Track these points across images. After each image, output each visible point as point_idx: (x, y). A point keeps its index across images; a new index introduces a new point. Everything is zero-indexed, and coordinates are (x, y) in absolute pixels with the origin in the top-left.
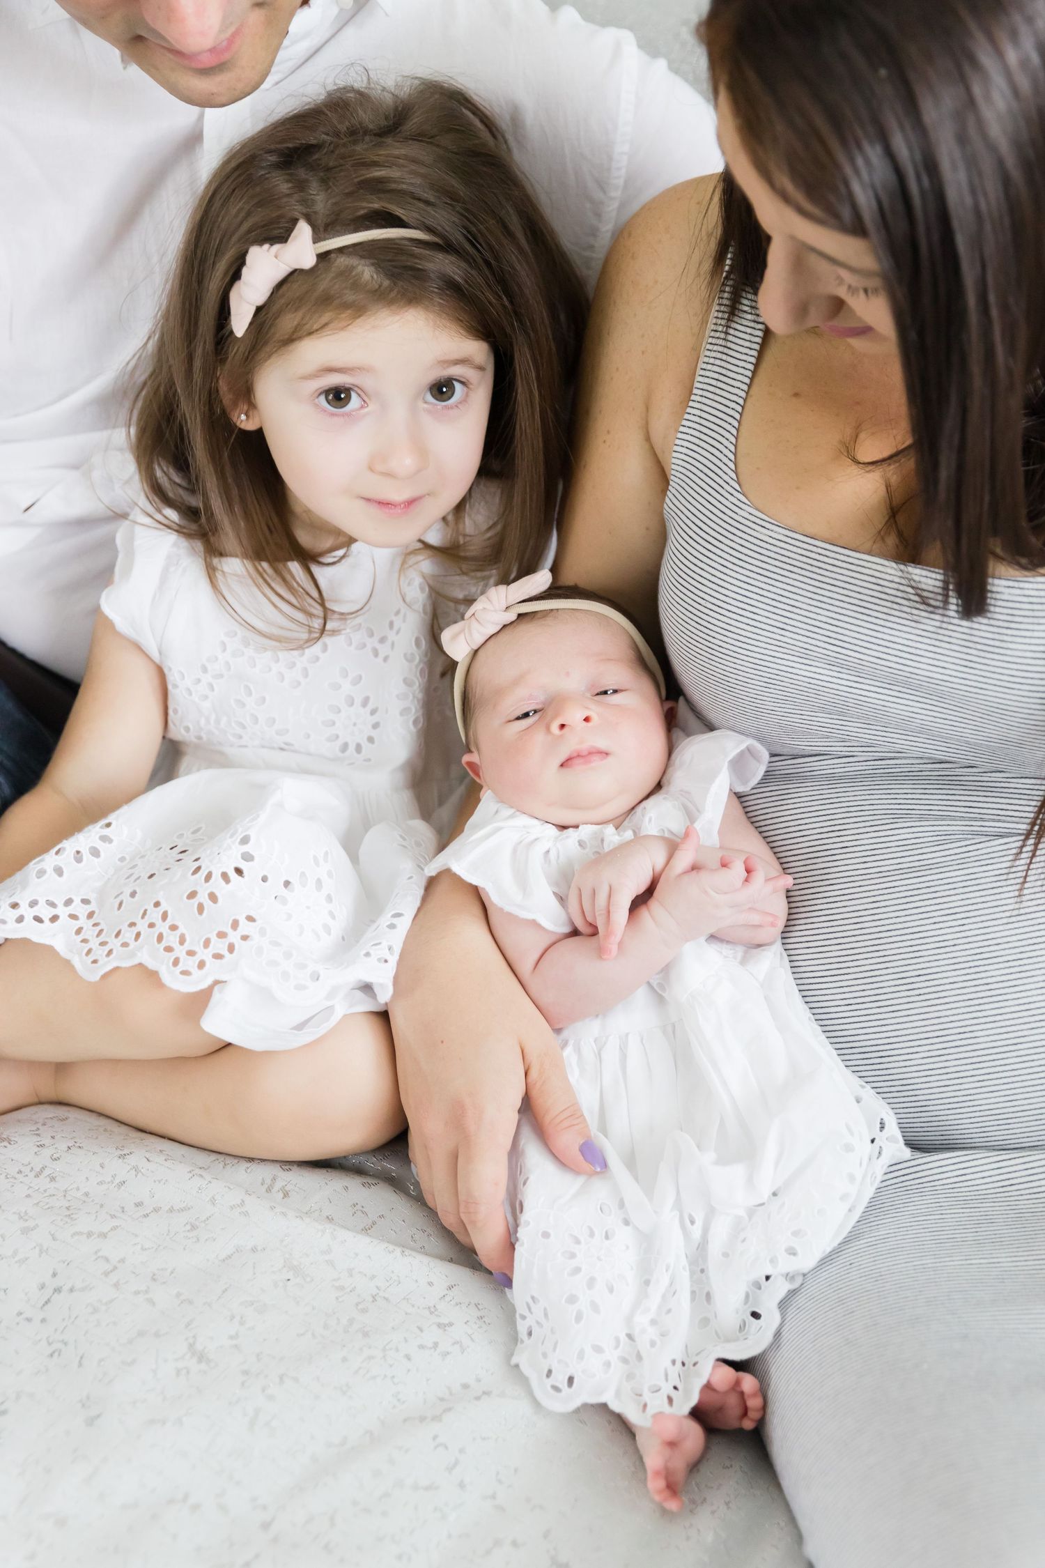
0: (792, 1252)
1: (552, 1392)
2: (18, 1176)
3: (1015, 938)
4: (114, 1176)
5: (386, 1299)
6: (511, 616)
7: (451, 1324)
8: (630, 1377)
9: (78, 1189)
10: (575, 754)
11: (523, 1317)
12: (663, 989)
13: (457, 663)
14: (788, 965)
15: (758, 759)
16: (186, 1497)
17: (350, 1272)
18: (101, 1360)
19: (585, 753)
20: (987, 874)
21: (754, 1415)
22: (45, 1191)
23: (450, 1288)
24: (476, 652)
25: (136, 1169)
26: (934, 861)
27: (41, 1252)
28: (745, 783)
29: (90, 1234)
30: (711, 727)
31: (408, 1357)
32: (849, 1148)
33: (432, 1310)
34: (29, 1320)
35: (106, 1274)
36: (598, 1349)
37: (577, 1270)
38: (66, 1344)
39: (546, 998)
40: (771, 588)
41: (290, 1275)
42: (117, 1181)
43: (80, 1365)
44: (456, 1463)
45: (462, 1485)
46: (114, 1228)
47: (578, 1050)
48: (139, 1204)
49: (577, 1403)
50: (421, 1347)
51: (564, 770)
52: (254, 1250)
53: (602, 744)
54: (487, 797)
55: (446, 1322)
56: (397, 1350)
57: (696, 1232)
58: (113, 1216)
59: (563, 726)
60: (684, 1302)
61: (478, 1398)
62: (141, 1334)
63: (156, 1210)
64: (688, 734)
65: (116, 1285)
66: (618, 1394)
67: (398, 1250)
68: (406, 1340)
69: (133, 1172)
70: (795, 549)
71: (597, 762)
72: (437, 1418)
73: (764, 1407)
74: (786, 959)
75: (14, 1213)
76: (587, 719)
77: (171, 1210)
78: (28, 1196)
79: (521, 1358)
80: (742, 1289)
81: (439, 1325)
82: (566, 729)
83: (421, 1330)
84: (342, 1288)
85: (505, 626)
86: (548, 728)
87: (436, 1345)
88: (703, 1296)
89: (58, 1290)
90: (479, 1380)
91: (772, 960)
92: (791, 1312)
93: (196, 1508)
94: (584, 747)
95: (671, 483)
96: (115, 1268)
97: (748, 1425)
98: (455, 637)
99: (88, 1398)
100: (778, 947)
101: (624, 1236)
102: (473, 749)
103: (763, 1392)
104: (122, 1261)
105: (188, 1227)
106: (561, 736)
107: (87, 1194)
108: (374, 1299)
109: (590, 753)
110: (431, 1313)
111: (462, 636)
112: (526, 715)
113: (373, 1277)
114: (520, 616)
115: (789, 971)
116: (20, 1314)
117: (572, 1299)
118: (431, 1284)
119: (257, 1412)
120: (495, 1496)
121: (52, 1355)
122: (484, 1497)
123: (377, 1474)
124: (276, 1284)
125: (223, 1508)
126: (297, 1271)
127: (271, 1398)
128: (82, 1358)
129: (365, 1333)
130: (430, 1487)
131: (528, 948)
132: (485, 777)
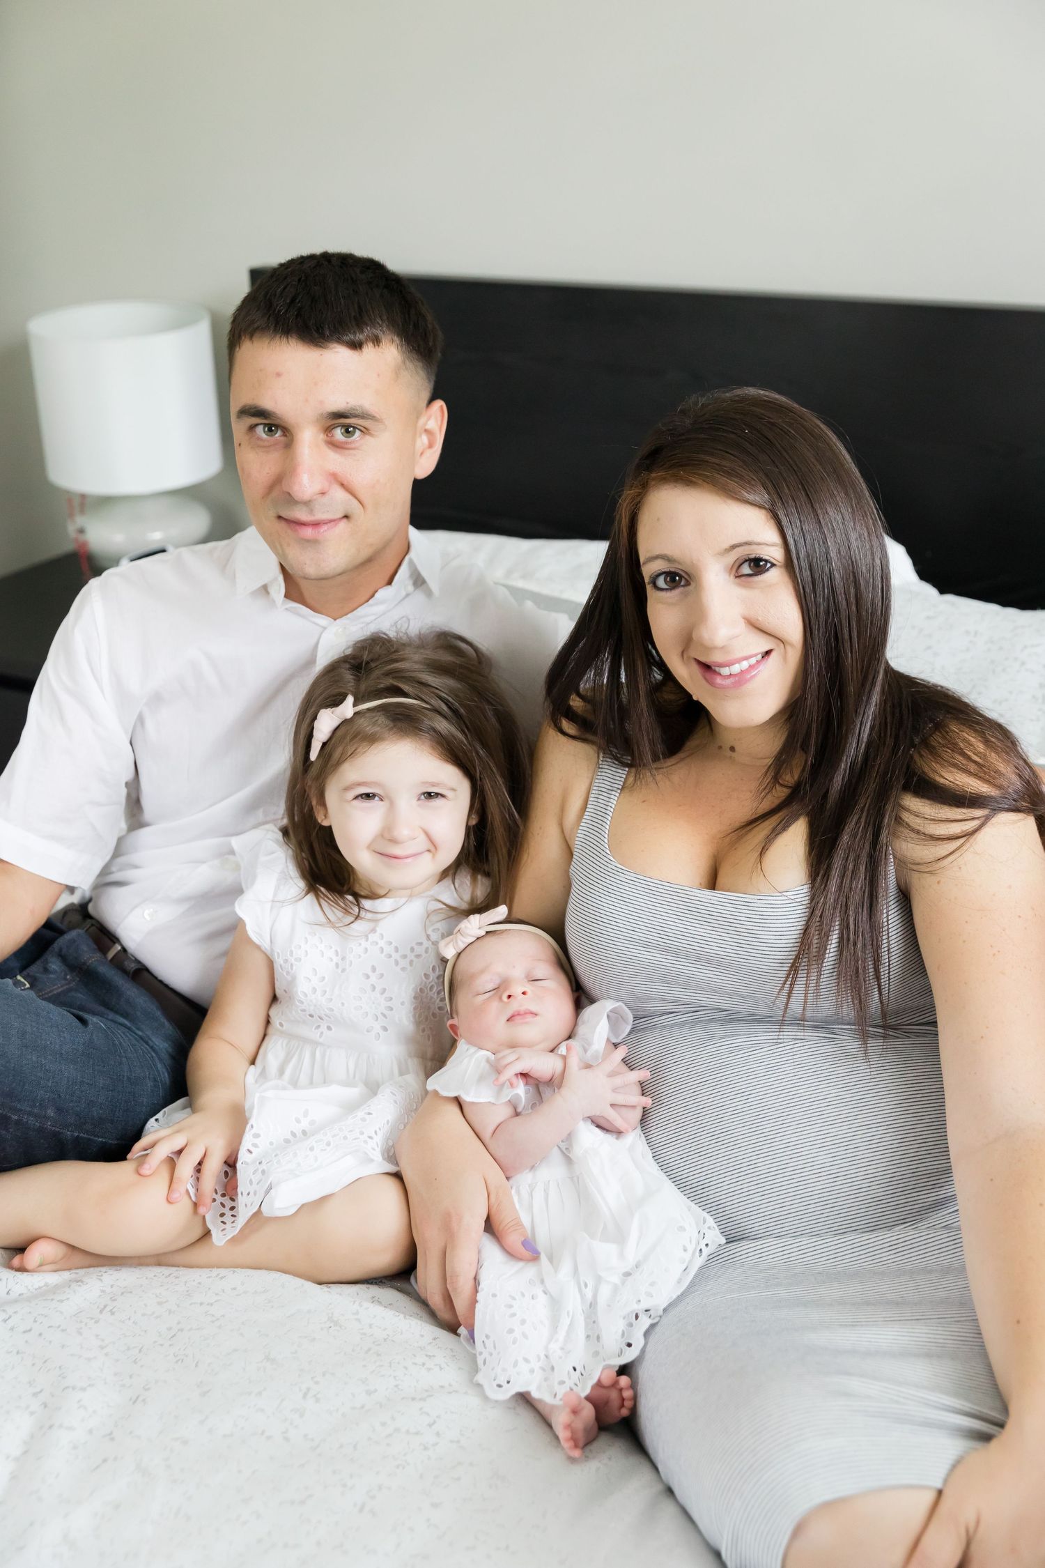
0: (650, 1295)
1: (498, 1388)
2: (154, 1278)
5: (393, 1341)
6: (482, 934)
7: (434, 1356)
8: (546, 1379)
9: (194, 1281)
10: (516, 1013)
11: (481, 1353)
12: (570, 1152)
13: (448, 959)
14: (644, 1140)
15: (627, 1017)
16: (263, 1433)
17: (370, 1326)
18: (209, 1365)
19: (522, 1012)
20: (760, 1068)
21: (628, 1404)
23: (434, 1339)
24: (460, 954)
26: (729, 1063)
27: (170, 1313)
28: (617, 1037)
29: (201, 1304)
31: (406, 1368)
32: (682, 1229)
34: (162, 1345)
36: (526, 1360)
37: (514, 1315)
38: (187, 1356)
39: (499, 1153)
41: (332, 1325)
42: (220, 1276)
43: (196, 1366)
44: (435, 1422)
45: (438, 1434)
47: (518, 1192)
49: (513, 1392)
50: (415, 1364)
51: (509, 1023)
53: (533, 1008)
54: (462, 1046)
55: (431, 1355)
57: (589, 1293)
58: (216, 1294)
59: (510, 996)
61: (450, 1393)
62: (235, 1350)
63: (245, 1292)
65: (219, 1327)
66: (539, 1388)
67: (402, 1316)
68: (404, 1359)
70: (640, 885)
71: (529, 1018)
72: (423, 1399)
73: (635, 1398)
76: (524, 994)
80: (621, 1325)
81: (427, 1355)
82: (511, 998)
83: (415, 1356)
84: (365, 1334)
85: (479, 938)
86: (500, 998)
87: (424, 1364)
88: (594, 1337)
89: (181, 1330)
90: (450, 1385)
91: (634, 1137)
93: (269, 1438)
94: (522, 1009)
95: (575, 857)
96: (218, 1319)
97: (625, 1412)
98: (447, 945)
99: (202, 1382)
100: (639, 1130)
101: (542, 1298)
102: (455, 1016)
103: (633, 1386)
104: (223, 1316)
106: (508, 1003)
107: (200, 1283)
108: (385, 1340)
109: (526, 1013)
111: (451, 944)
112: (488, 992)
113: (385, 1329)
114: (489, 932)
116: (155, 1342)
117: (511, 1331)
118: (422, 1336)
119: (308, 1389)
120: (458, 1442)
121: (177, 1362)
122: (452, 1442)
123: (383, 1424)
124: (322, 1329)
125: (287, 1439)
126: (336, 1323)
127: (317, 1383)
128: (197, 1362)
129: (379, 1355)
130: (417, 1433)
131: (488, 1124)
132: (460, 1031)
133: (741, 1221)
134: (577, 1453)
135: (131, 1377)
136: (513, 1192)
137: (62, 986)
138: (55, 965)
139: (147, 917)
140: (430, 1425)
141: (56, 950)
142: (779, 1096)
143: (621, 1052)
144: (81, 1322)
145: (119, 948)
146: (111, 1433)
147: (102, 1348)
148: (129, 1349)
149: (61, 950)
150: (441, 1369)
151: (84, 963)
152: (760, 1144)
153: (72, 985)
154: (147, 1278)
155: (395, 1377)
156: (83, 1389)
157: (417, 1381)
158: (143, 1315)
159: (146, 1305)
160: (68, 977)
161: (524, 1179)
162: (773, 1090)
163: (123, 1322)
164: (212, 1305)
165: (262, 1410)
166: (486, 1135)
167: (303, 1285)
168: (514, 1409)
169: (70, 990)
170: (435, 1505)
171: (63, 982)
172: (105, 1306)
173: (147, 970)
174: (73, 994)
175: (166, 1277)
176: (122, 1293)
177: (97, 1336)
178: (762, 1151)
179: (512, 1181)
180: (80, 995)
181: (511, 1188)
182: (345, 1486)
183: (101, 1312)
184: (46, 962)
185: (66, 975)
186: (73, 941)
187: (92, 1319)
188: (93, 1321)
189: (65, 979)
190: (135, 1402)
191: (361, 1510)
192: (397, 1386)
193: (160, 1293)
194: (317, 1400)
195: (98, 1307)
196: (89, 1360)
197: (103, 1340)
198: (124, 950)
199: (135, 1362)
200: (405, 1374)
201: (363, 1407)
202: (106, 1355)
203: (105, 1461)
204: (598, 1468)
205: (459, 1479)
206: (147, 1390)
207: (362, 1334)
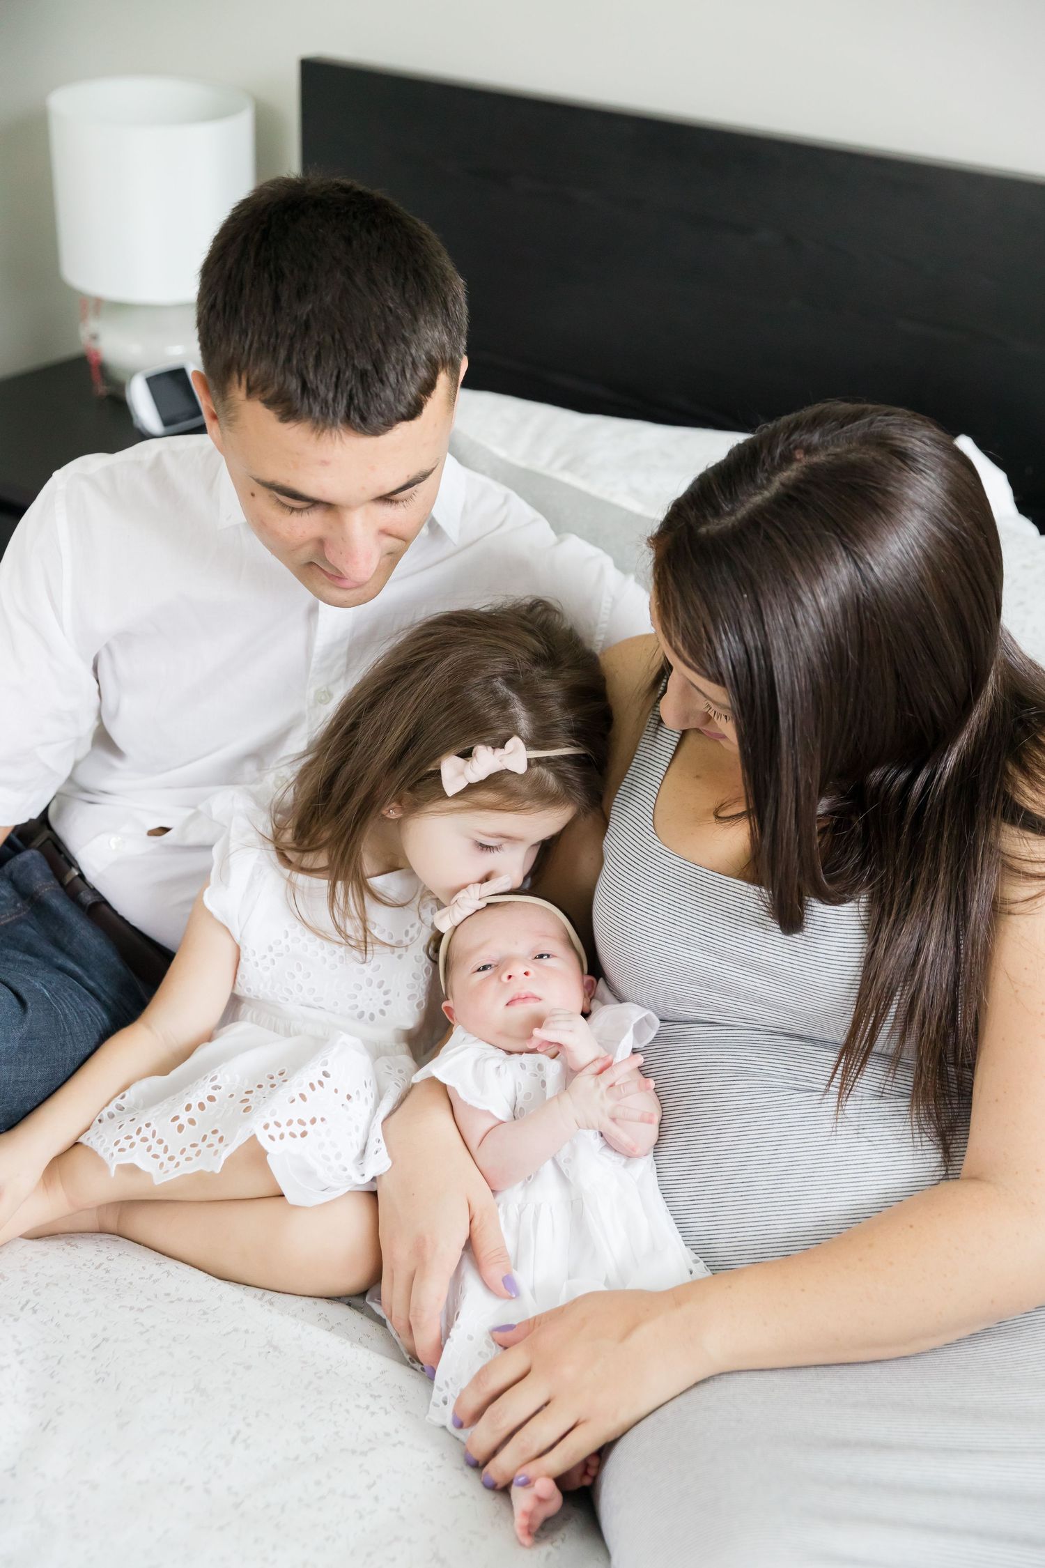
5: (336, 1373)
6: (484, 905)
9: (125, 1279)
10: (518, 997)
13: (443, 934)
14: (655, 1171)
15: (651, 1025)
16: (183, 1481)
17: (313, 1353)
18: (133, 1387)
19: (524, 997)
22: (102, 1278)
23: (383, 1373)
24: (457, 927)
25: (169, 1273)
27: (96, 1314)
28: (640, 1042)
29: (132, 1308)
30: (621, 999)
31: (347, 1411)
33: (368, 1386)
34: (84, 1357)
35: (142, 1333)
38: (108, 1375)
39: (488, 1166)
41: (270, 1350)
43: (118, 1389)
46: (149, 1307)
48: (168, 1295)
50: (358, 1406)
51: (509, 1007)
52: (247, 1331)
53: (537, 992)
54: (458, 1033)
55: (377, 1394)
56: (340, 1405)
58: (149, 1299)
59: (510, 977)
61: (395, 1444)
62: (162, 1373)
63: (179, 1299)
64: (604, 1003)
65: (148, 1341)
68: (347, 1401)
69: (166, 1274)
70: (686, 872)
71: (531, 1003)
72: (364, 1454)
74: (655, 1167)
75: (80, 1289)
76: (526, 974)
77: (190, 1301)
78: (90, 1280)
81: (372, 1395)
82: (512, 979)
83: (359, 1396)
85: (477, 911)
86: (500, 978)
87: (368, 1407)
89: (106, 1340)
90: (396, 1434)
91: (645, 1167)
93: (189, 1488)
94: (525, 992)
95: (609, 827)
96: (148, 1330)
98: (441, 917)
99: (121, 1411)
100: (650, 1157)
102: (449, 997)
104: (153, 1327)
105: (202, 1312)
106: (509, 983)
107: (131, 1283)
108: (328, 1372)
109: (528, 997)
110: (367, 1387)
111: (448, 916)
112: (485, 968)
113: (328, 1359)
114: (489, 905)
115: (656, 1175)
116: (76, 1352)
118: (369, 1369)
119: (238, 1432)
120: (398, 1510)
121: (98, 1381)
122: (391, 1509)
123: (318, 1483)
124: (260, 1354)
125: (207, 1491)
126: (275, 1348)
127: (249, 1425)
128: (119, 1385)
129: (320, 1393)
130: (354, 1497)
131: (476, 1130)
132: (457, 1014)
134: (527, 1541)
135: (44, 1395)
136: (500, 1210)
137: (11, 916)
138: (5, 890)
139: (114, 847)
140: (370, 1487)
141: (7, 873)
143: (640, 1059)
145: (77, 873)
146: (13, 1468)
147: (18, 1352)
148: (47, 1358)
149: (11, 873)
150: (386, 1413)
151: (36, 893)
153: (22, 915)
154: (75, 1267)
155: (335, 1423)
157: (360, 1427)
158: (67, 1315)
159: (71, 1303)
160: (18, 905)
161: (514, 1196)
163: (45, 1323)
164: (144, 1311)
165: (184, 1453)
166: (473, 1145)
167: (242, 1300)
169: (20, 921)
171: (12, 910)
172: (27, 1302)
173: (106, 903)
174: (22, 927)
175: (97, 1268)
176: (47, 1285)
179: (499, 1198)
180: (29, 930)
181: (498, 1205)
183: (22, 1309)
185: (16, 902)
186: (25, 865)
187: (11, 1315)
188: (12, 1319)
189: (15, 906)
190: (44, 1429)
192: (337, 1433)
193: (88, 1290)
194: (247, 1446)
195: (19, 1303)
197: (20, 1343)
199: (52, 1376)
200: (347, 1420)
201: (297, 1458)
202: (21, 1362)
204: (549, 1555)
205: (393, 1560)
206: (60, 1414)
207: (304, 1362)
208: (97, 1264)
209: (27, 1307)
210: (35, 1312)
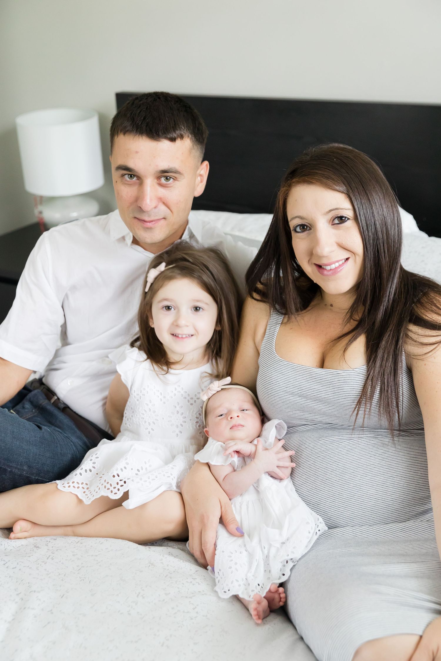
0: (293, 552)
1: (224, 593)
3: (352, 467)
4: (100, 542)
5: (178, 572)
6: (220, 389)
7: (196, 579)
8: (246, 589)
9: (89, 545)
10: (234, 425)
11: (217, 578)
12: (258, 488)
13: (204, 402)
15: (284, 428)
16: (119, 611)
17: (168, 565)
18: (95, 582)
19: (237, 425)
20: (344, 450)
21: (283, 600)
22: (79, 546)
23: (196, 571)
24: (209, 398)
26: (330, 448)
27: (78, 559)
28: (281, 436)
29: (92, 556)
31: (183, 584)
32: (308, 523)
34: (74, 573)
36: (237, 581)
37: (232, 560)
38: (85, 578)
39: (226, 488)
40: (284, 377)
42: (101, 543)
44: (196, 607)
45: (197, 613)
47: (235, 506)
49: (231, 594)
50: (187, 582)
51: (231, 430)
52: (140, 559)
53: (242, 423)
54: (210, 440)
56: (180, 582)
57: (266, 552)
58: (99, 551)
59: (231, 418)
60: (262, 569)
61: (203, 595)
62: (107, 576)
63: (112, 550)
65: (100, 566)
66: (243, 593)
67: (182, 561)
68: (182, 580)
70: (289, 367)
71: (240, 428)
72: (190, 598)
73: (286, 598)
76: (238, 416)
78: (74, 547)
79: (216, 588)
80: (280, 566)
81: (193, 578)
82: (232, 419)
83: (187, 578)
84: (165, 569)
85: (218, 392)
86: (227, 419)
87: (191, 582)
89: (83, 567)
90: (203, 591)
91: (288, 482)
92: (294, 571)
93: (122, 613)
94: (237, 423)
95: (260, 355)
96: (99, 562)
97: (281, 604)
98: (204, 394)
99: (92, 590)
100: (290, 478)
101: (245, 553)
102: (207, 427)
103: (285, 592)
104: (102, 561)
106: (231, 421)
107: (92, 546)
108: (174, 572)
109: (239, 425)
110: (190, 576)
111: (206, 394)
112: (221, 415)
113: (174, 567)
114: (222, 389)
116: (71, 572)
117: (230, 568)
118: (191, 570)
119: (139, 593)
120: (206, 616)
121: (81, 581)
122: (204, 616)
123: (173, 608)
124: (146, 567)
125: (129, 614)
126: (152, 564)
127: (143, 590)
128: (90, 581)
129: (171, 578)
130: (188, 612)
131: (221, 475)
132: (210, 433)
133: (335, 519)
134: (259, 621)
135: (60, 586)
136: (233, 506)
137: (31, 415)
138: (28, 405)
139: (69, 384)
140: (194, 609)
141: (28, 399)
142: (352, 463)
143: (282, 443)
144: (38, 564)
145: (56, 398)
146: (51, 610)
147: (48, 574)
148: (59, 574)
149: (30, 399)
150: (199, 584)
151: (41, 405)
152: (343, 485)
153: (35, 414)
154: (68, 543)
155: (178, 588)
156: (39, 592)
157: (188, 589)
158: (66, 560)
159: (67, 556)
160: (34, 411)
161: (238, 500)
162: (350, 460)
163: (57, 563)
164: (97, 556)
165: (119, 602)
166: (221, 480)
167: (137, 547)
168: (232, 602)
170: (195, 644)
171: (31, 413)
172: (49, 556)
173: (68, 407)
174: (36, 417)
176: (57, 550)
177: (45, 570)
178: (345, 488)
179: (232, 501)
180: (39, 419)
181: (232, 504)
182: (155, 635)
183: (47, 559)
184: (24, 404)
185: (32, 410)
186: (35, 395)
187: (43, 562)
188: (44, 563)
189: (32, 411)
190: (62, 597)
191: (162, 645)
192: (179, 591)
193: (74, 551)
194: (143, 598)
195: (46, 557)
196: (41, 580)
197: (48, 571)
198: (58, 399)
199: (62, 580)
200: (183, 586)
201: (164, 600)
202: (49, 577)
203: (49, 623)
204: (269, 629)
205: (206, 632)
206: (68, 592)
207: (164, 569)
208: (77, 542)
209: (50, 558)
210: (53, 559)
